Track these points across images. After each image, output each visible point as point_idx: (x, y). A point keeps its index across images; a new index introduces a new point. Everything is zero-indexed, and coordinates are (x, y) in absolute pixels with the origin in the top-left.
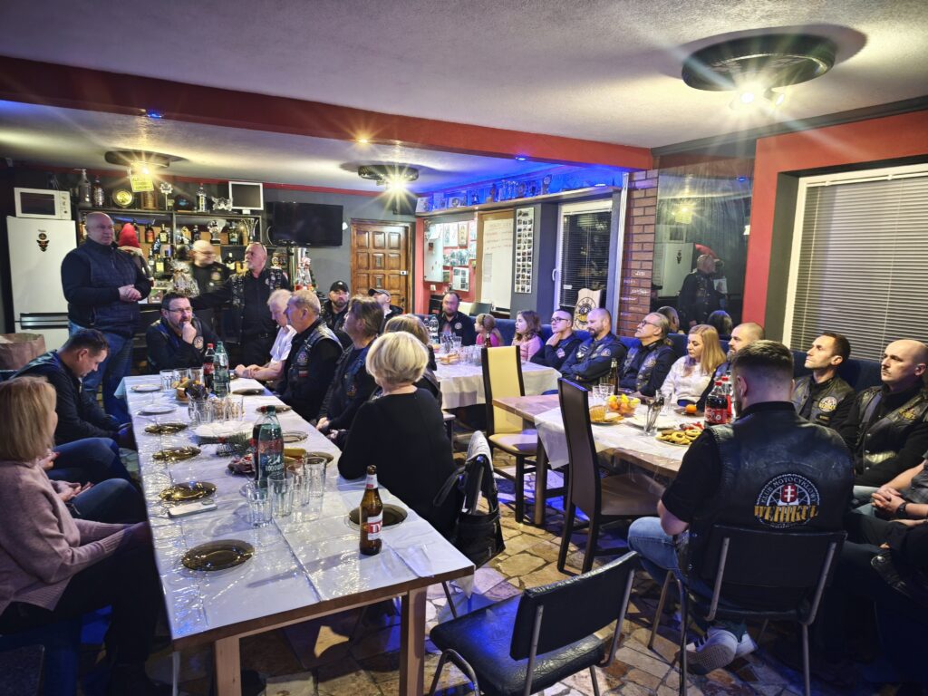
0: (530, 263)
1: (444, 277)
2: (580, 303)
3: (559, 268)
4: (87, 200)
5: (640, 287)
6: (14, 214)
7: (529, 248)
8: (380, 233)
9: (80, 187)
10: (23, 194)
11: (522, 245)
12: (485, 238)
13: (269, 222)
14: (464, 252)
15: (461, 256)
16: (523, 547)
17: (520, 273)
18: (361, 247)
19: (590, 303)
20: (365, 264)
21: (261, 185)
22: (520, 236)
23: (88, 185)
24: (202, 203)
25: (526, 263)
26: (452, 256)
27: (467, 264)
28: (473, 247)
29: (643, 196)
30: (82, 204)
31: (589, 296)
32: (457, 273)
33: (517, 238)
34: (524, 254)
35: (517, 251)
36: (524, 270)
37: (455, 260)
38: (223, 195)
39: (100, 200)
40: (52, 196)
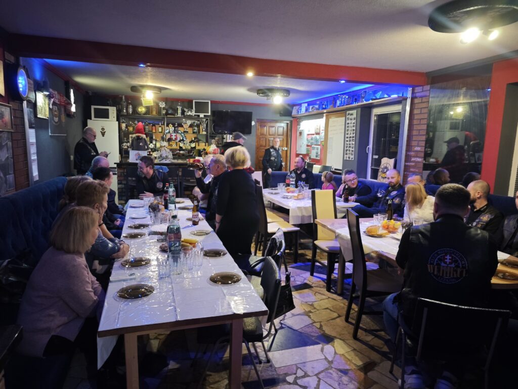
0: (354, 143)
1: (307, 151)
2: (382, 166)
3: (371, 146)
4: (125, 111)
5: (417, 157)
6: (91, 119)
7: (353, 134)
8: (273, 127)
9: (121, 104)
10: (95, 109)
11: (349, 132)
12: (330, 129)
13: (214, 121)
14: (318, 137)
15: (316, 139)
16: (327, 306)
17: (347, 148)
18: (262, 134)
19: (388, 166)
20: (264, 144)
21: (210, 102)
22: (348, 127)
23: (125, 104)
24: (180, 111)
25: (351, 143)
26: (312, 139)
27: (319, 144)
28: (323, 134)
29: (420, 101)
30: (122, 113)
31: (387, 162)
32: (314, 148)
33: (347, 128)
34: (350, 137)
35: (346, 136)
36: (350, 147)
37: (313, 141)
38: (190, 108)
39: (131, 111)
40: (108, 110)
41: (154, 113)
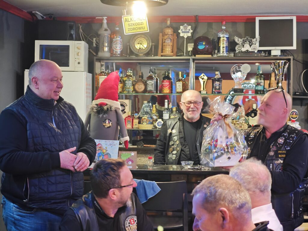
4: (106, 49)
9: (98, 36)
10: (42, 47)
21: (295, 19)
23: (107, 34)
24: (223, 44)
30: (100, 54)
40: (67, 47)
41: (168, 50)
